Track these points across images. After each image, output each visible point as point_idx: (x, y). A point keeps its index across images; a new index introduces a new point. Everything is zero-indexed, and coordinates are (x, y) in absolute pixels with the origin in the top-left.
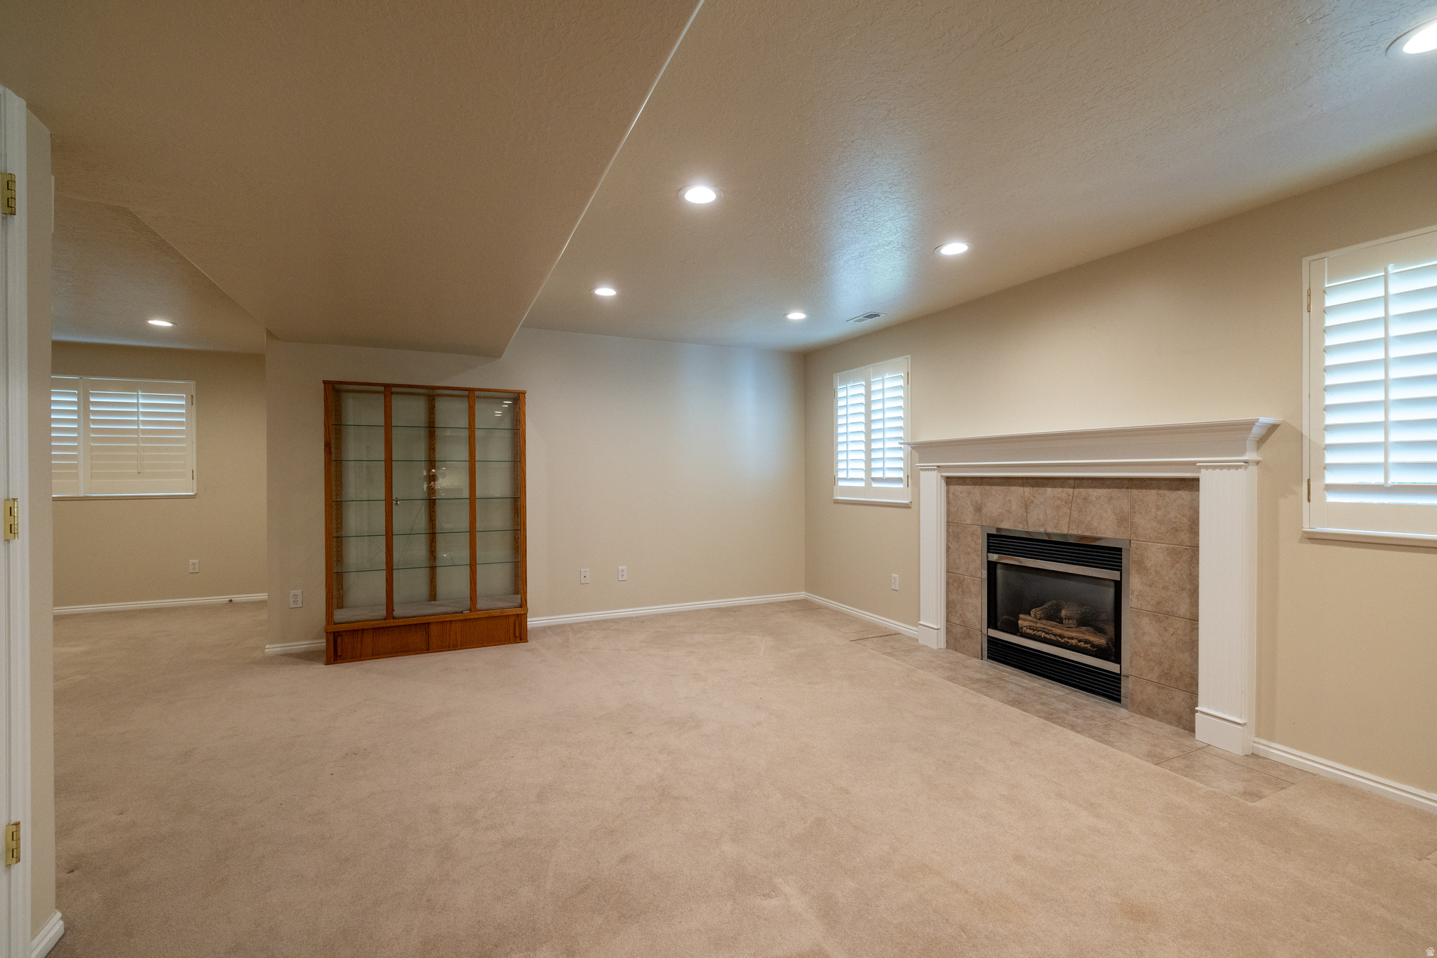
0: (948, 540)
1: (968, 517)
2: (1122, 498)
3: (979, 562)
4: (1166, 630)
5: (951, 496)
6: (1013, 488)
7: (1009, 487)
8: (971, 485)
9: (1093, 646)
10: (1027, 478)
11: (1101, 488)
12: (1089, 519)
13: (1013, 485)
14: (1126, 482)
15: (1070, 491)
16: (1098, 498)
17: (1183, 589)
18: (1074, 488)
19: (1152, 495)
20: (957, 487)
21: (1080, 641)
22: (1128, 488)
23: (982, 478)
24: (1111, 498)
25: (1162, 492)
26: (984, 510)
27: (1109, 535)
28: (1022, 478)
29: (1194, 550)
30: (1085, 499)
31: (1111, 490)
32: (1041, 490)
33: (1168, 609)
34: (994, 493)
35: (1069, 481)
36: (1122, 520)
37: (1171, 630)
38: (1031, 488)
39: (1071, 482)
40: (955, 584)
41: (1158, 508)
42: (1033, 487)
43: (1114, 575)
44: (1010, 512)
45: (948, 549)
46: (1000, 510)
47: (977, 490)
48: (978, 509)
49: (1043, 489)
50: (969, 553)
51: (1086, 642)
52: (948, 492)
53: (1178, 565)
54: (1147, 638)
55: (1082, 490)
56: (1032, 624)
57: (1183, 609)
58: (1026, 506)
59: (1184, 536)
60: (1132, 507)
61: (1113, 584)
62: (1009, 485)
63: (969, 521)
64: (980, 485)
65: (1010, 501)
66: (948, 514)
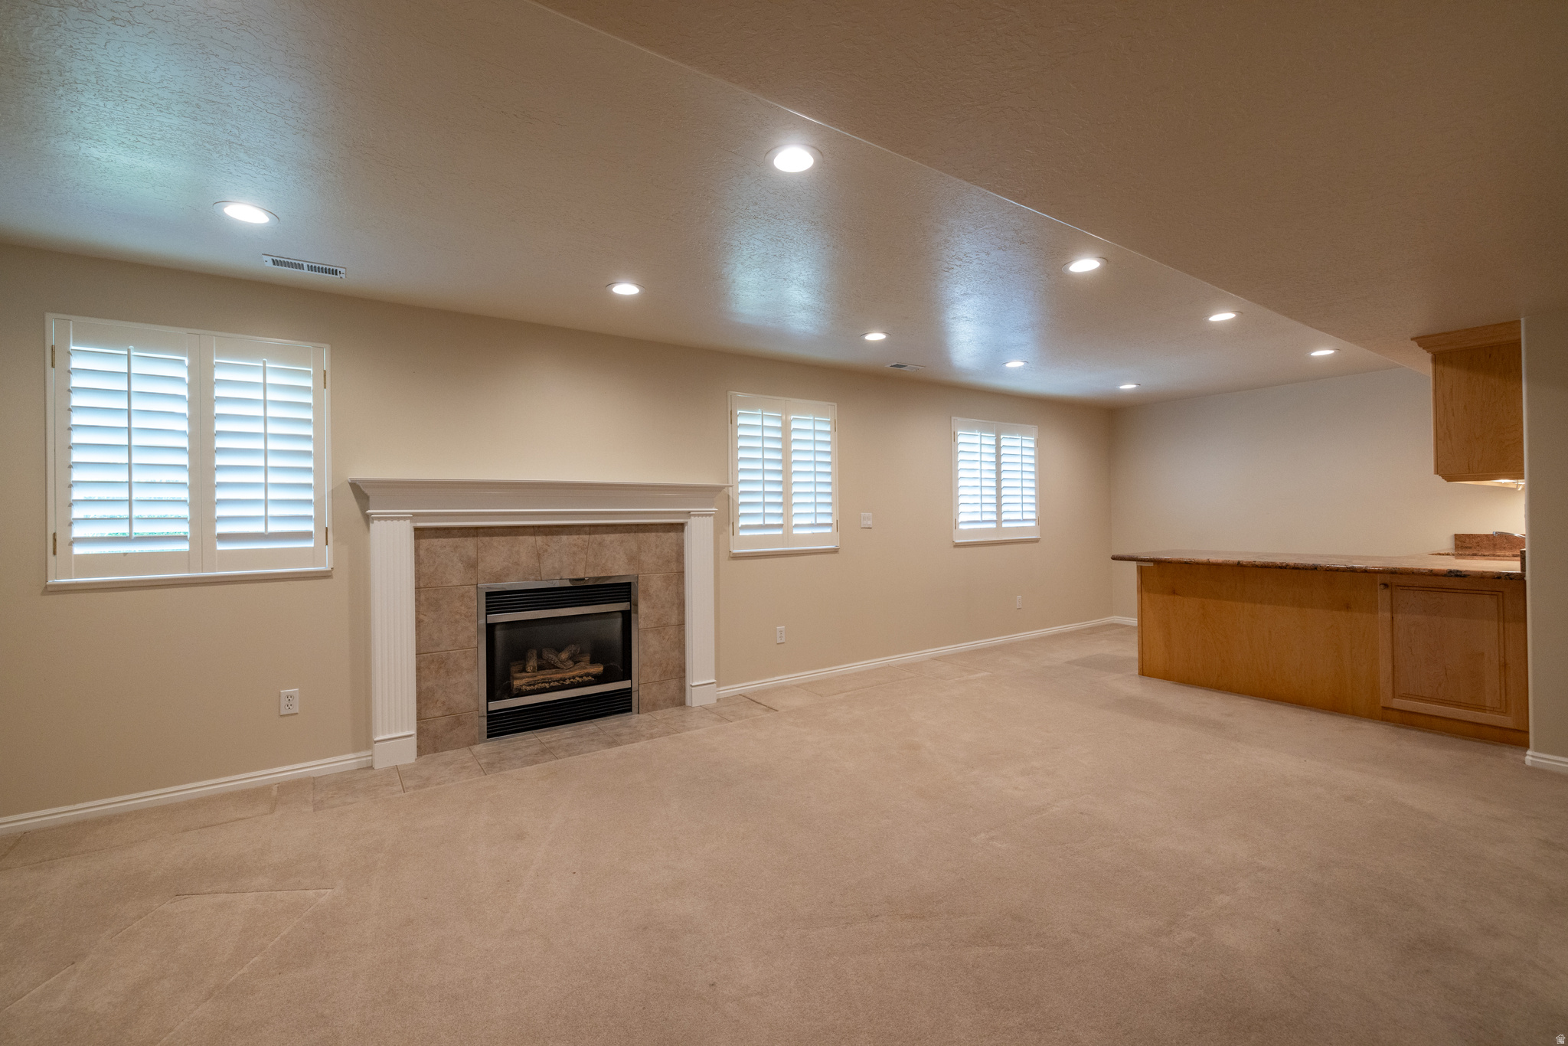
0: (418, 612)
1: (455, 576)
2: (631, 540)
3: (473, 629)
4: (664, 639)
5: (422, 553)
6: (521, 538)
7: (517, 537)
8: (459, 537)
9: (594, 676)
10: (539, 527)
11: (614, 533)
12: (604, 561)
13: (523, 535)
14: (634, 527)
15: (586, 537)
16: (612, 542)
17: (673, 604)
18: (590, 534)
19: (652, 537)
20: (435, 540)
21: (581, 677)
22: (635, 532)
23: (477, 528)
24: (622, 542)
25: (659, 534)
26: (481, 567)
27: (621, 573)
28: (533, 527)
29: (681, 574)
30: (600, 544)
31: (622, 535)
32: (555, 538)
33: (665, 622)
34: (495, 544)
35: (585, 528)
36: (632, 559)
37: (667, 637)
38: (544, 537)
39: (587, 529)
40: (432, 667)
41: (657, 547)
42: (546, 535)
43: (623, 606)
44: (518, 565)
45: (419, 623)
46: (506, 563)
47: (469, 544)
48: (472, 565)
49: (559, 537)
50: (457, 621)
51: (587, 675)
52: (417, 549)
53: (670, 587)
54: (651, 650)
55: (597, 536)
56: (531, 679)
57: (674, 620)
58: (539, 556)
59: (674, 566)
60: (639, 548)
61: (620, 614)
62: (516, 535)
63: (455, 582)
64: (474, 536)
65: (518, 552)
66: (418, 577)
